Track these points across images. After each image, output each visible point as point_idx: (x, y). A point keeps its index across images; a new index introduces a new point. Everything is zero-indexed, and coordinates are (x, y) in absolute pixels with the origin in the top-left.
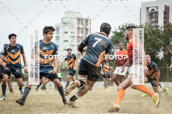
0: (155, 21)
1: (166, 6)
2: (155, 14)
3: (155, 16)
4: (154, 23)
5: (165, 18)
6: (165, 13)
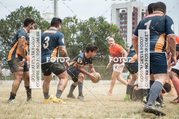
0: (125, 21)
1: (134, 7)
2: (125, 15)
3: (125, 17)
4: (124, 24)
5: (133, 19)
6: (133, 14)
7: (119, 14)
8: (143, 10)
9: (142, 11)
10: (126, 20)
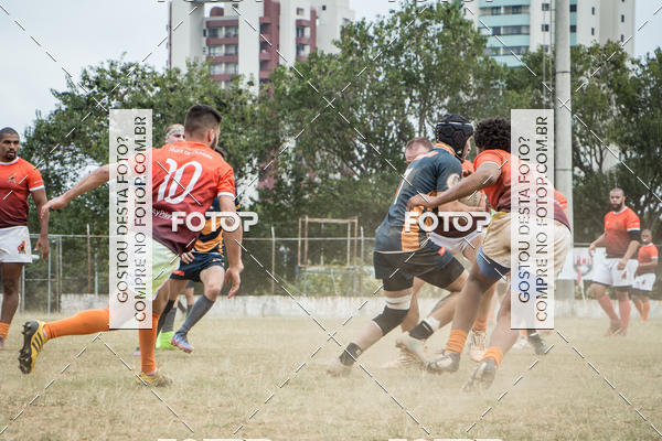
0: (226, 55)
2: (227, 28)
3: (227, 36)
4: (223, 65)
5: (263, 45)
6: (264, 27)
7: (201, 24)
8: (299, 11)
9: (298, 13)
10: (232, 51)
